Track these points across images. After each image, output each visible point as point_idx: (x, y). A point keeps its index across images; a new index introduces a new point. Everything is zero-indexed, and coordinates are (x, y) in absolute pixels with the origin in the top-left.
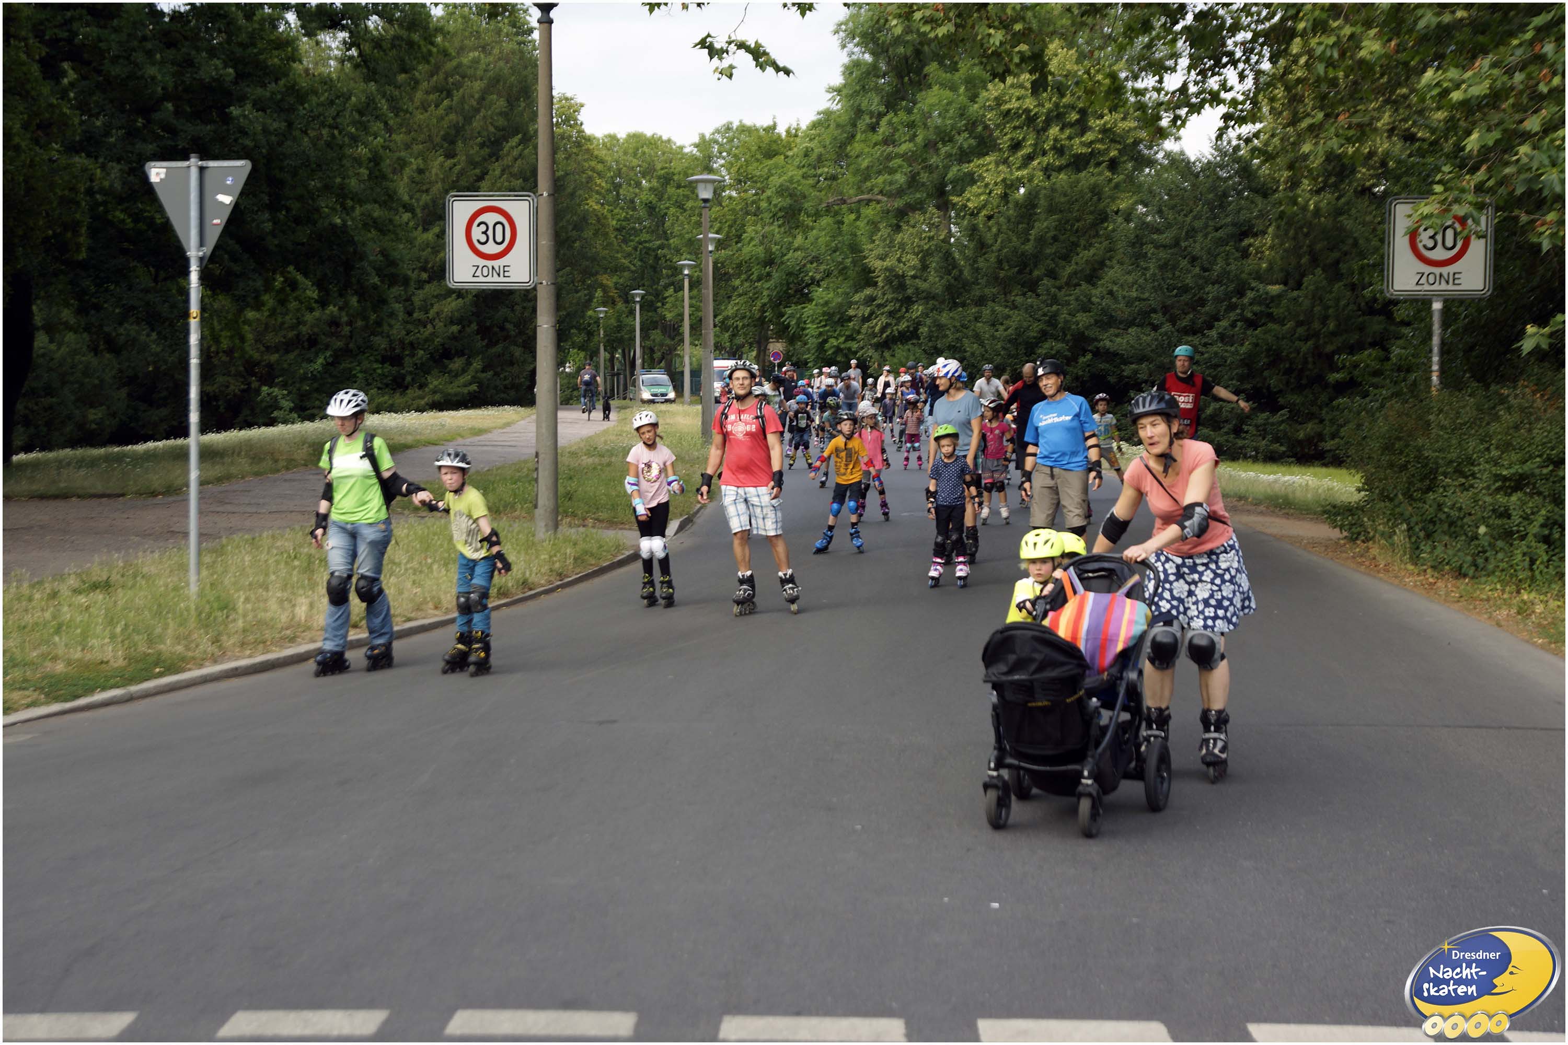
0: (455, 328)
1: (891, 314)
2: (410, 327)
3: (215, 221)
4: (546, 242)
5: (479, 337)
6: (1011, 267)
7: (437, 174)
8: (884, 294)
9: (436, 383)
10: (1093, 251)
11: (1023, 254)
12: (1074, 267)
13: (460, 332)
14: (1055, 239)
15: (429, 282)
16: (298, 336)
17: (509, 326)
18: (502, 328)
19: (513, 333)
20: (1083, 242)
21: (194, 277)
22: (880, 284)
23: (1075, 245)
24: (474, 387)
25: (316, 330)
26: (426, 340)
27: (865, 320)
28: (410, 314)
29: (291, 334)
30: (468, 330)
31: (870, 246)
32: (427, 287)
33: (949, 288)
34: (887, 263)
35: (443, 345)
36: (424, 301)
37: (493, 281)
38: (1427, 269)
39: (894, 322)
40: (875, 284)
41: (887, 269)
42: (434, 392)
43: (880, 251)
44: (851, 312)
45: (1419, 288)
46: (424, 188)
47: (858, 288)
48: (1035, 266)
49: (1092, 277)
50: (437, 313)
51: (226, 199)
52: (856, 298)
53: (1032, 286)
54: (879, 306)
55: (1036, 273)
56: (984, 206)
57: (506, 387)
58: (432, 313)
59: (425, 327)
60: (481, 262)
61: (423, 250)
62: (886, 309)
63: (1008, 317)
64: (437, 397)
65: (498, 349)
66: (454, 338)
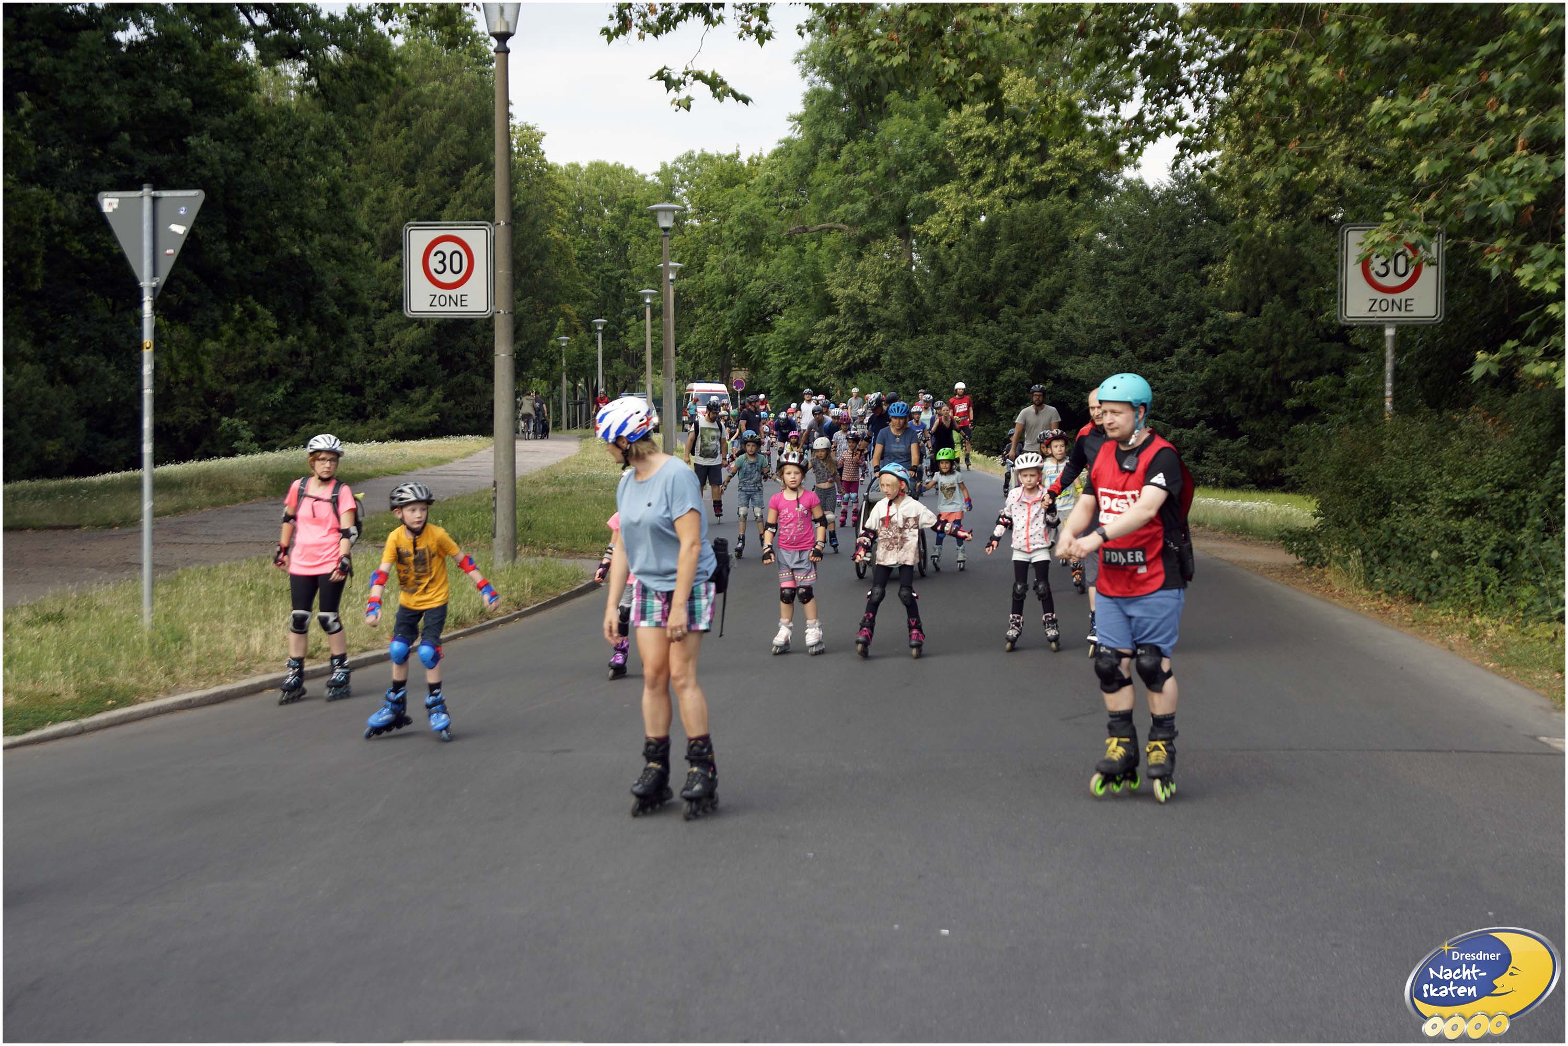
0: (416, 358)
1: (853, 342)
2: (371, 356)
3: (169, 251)
4: (503, 272)
5: (440, 367)
6: (971, 296)
7: (396, 203)
8: (846, 322)
9: (397, 412)
10: (1053, 278)
11: (984, 282)
12: (1034, 294)
13: (421, 361)
14: (1016, 267)
15: (390, 311)
16: (258, 366)
17: (470, 356)
18: (464, 358)
19: (474, 362)
20: (1043, 270)
21: (147, 308)
22: (842, 312)
23: (1036, 272)
24: (436, 417)
25: (276, 360)
26: (387, 370)
27: (827, 347)
28: (371, 343)
29: (252, 364)
30: (429, 360)
31: (832, 275)
32: (388, 316)
33: (910, 315)
34: (849, 291)
35: (404, 374)
36: (386, 330)
37: (451, 310)
38: (1380, 296)
39: (856, 349)
40: (837, 312)
41: (848, 297)
42: (396, 422)
43: (842, 279)
44: (813, 340)
45: (1371, 314)
46: (384, 217)
47: (820, 316)
48: (996, 294)
49: (1052, 305)
50: (399, 343)
51: (180, 229)
52: (818, 326)
53: (993, 314)
54: (841, 334)
55: (997, 301)
56: (945, 234)
57: (467, 417)
58: (393, 343)
59: (386, 357)
60: (439, 291)
61: (384, 279)
62: (847, 337)
63: (969, 345)
64: (399, 427)
65: (460, 378)
66: (415, 367)
